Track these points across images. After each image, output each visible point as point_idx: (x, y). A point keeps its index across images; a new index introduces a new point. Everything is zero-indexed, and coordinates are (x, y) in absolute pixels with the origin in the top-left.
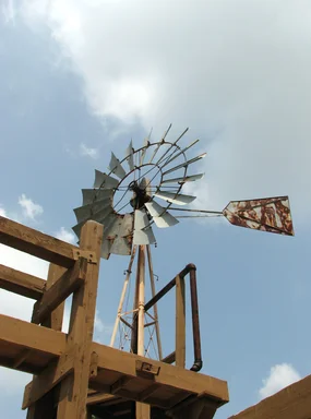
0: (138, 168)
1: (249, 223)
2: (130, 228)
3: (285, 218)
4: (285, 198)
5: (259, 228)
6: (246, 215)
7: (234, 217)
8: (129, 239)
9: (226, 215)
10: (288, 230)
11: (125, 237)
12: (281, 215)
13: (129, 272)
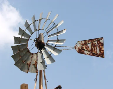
0: (38, 30)
1: (86, 52)
2: (36, 60)
3: (101, 49)
4: (102, 38)
5: (89, 55)
6: (85, 48)
7: (79, 49)
8: (36, 65)
9: (76, 48)
10: (102, 55)
11: (34, 65)
12: (99, 47)
13: (36, 80)
